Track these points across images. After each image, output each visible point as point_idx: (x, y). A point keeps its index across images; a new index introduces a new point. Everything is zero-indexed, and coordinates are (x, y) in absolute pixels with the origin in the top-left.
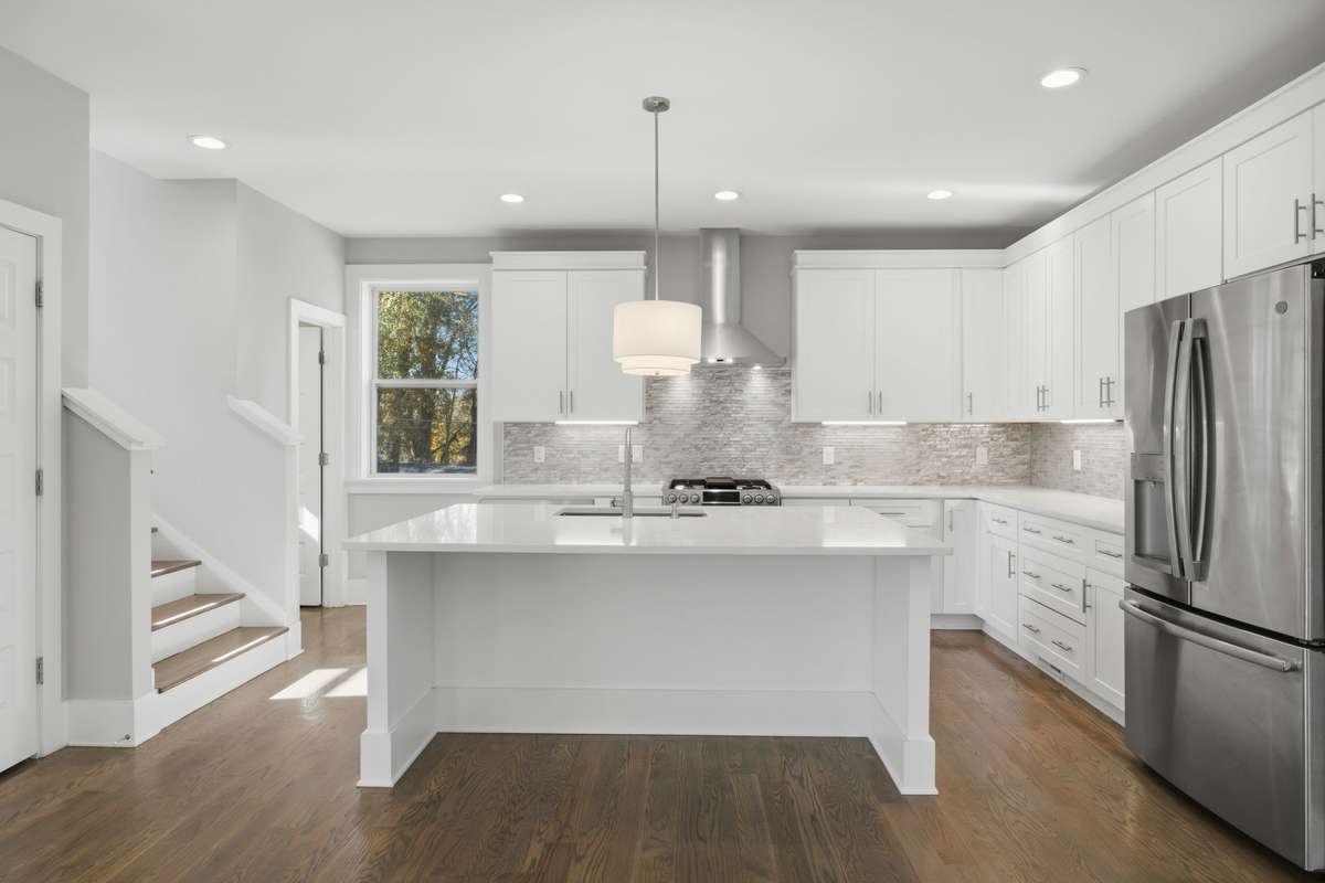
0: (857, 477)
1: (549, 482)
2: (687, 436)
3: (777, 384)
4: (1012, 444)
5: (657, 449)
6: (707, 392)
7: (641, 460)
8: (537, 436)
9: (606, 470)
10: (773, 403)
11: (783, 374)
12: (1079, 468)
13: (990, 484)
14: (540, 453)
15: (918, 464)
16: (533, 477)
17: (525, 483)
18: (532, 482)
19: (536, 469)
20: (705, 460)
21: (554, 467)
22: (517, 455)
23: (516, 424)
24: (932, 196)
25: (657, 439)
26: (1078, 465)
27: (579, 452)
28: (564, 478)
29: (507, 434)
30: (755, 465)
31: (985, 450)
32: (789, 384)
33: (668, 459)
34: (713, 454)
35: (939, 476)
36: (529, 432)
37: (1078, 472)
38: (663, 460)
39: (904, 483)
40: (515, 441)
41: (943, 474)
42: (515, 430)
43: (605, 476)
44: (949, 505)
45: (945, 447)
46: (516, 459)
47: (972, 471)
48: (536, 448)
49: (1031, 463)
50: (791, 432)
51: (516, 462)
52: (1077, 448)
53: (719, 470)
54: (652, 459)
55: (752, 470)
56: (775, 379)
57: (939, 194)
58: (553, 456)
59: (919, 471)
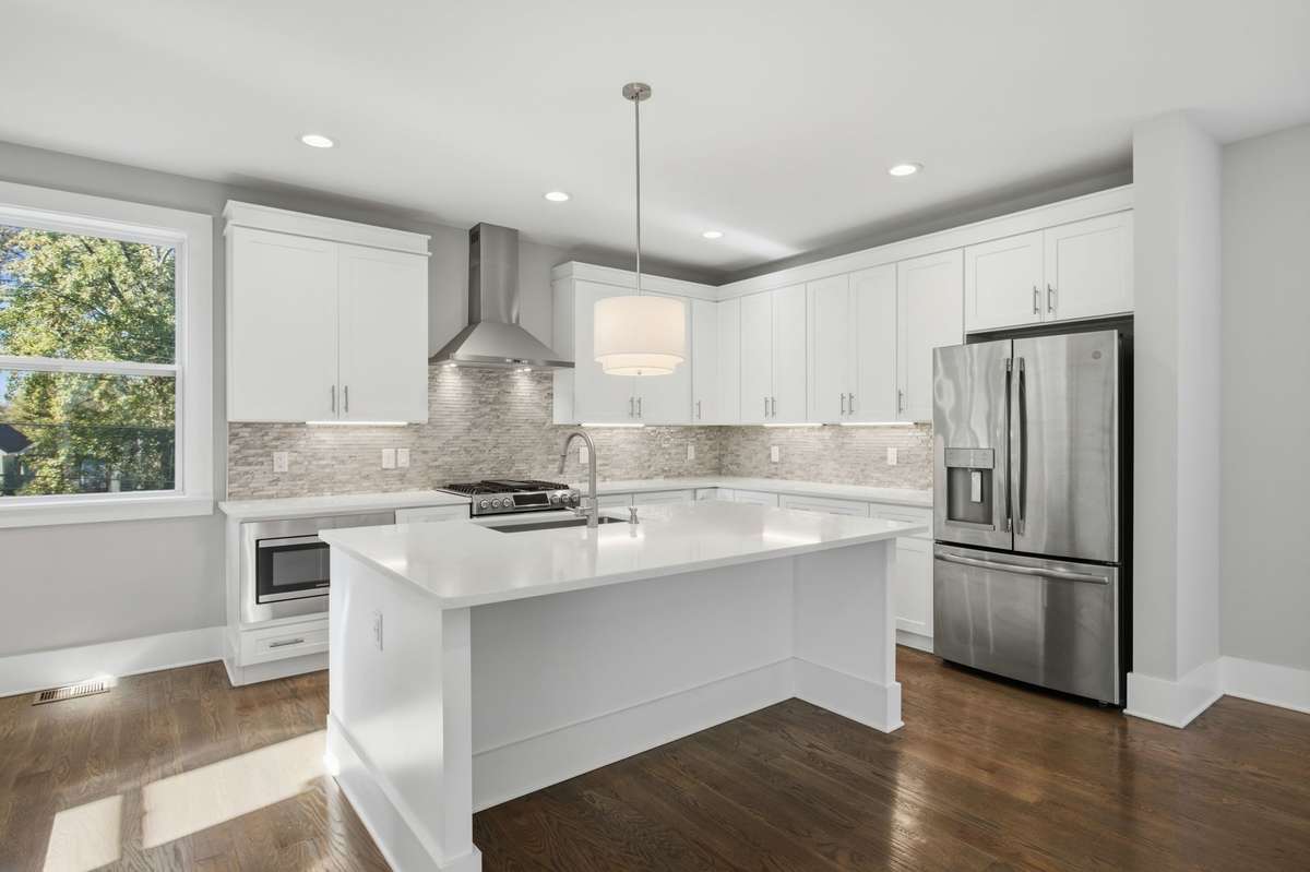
0: (606, 474)
1: (292, 495)
2: (457, 438)
3: (540, 387)
4: (709, 442)
5: (425, 452)
6: (476, 392)
7: (407, 465)
8: (278, 439)
9: (367, 477)
10: (538, 405)
11: (546, 378)
12: (777, 460)
13: (696, 475)
14: (282, 460)
15: (649, 460)
16: (272, 490)
17: (260, 498)
18: (270, 497)
19: (278, 480)
20: (474, 463)
21: (300, 477)
22: (250, 464)
23: (246, 425)
24: (706, 235)
25: (424, 441)
26: (775, 457)
27: (334, 458)
28: (314, 489)
29: (234, 436)
30: (523, 467)
31: (693, 448)
32: (551, 388)
33: (436, 463)
34: (482, 457)
35: (664, 471)
36: (266, 434)
37: (775, 463)
38: (431, 464)
39: (640, 477)
40: (246, 446)
41: (666, 468)
42: (245, 432)
43: (366, 484)
44: (700, 493)
45: (666, 446)
46: (247, 468)
47: (685, 465)
48: (276, 455)
49: (720, 458)
50: (551, 435)
51: (247, 473)
52: (774, 445)
53: (489, 472)
54: (420, 464)
55: (519, 472)
56: (539, 382)
57: (712, 235)
58: (296, 463)
59: (649, 467)
